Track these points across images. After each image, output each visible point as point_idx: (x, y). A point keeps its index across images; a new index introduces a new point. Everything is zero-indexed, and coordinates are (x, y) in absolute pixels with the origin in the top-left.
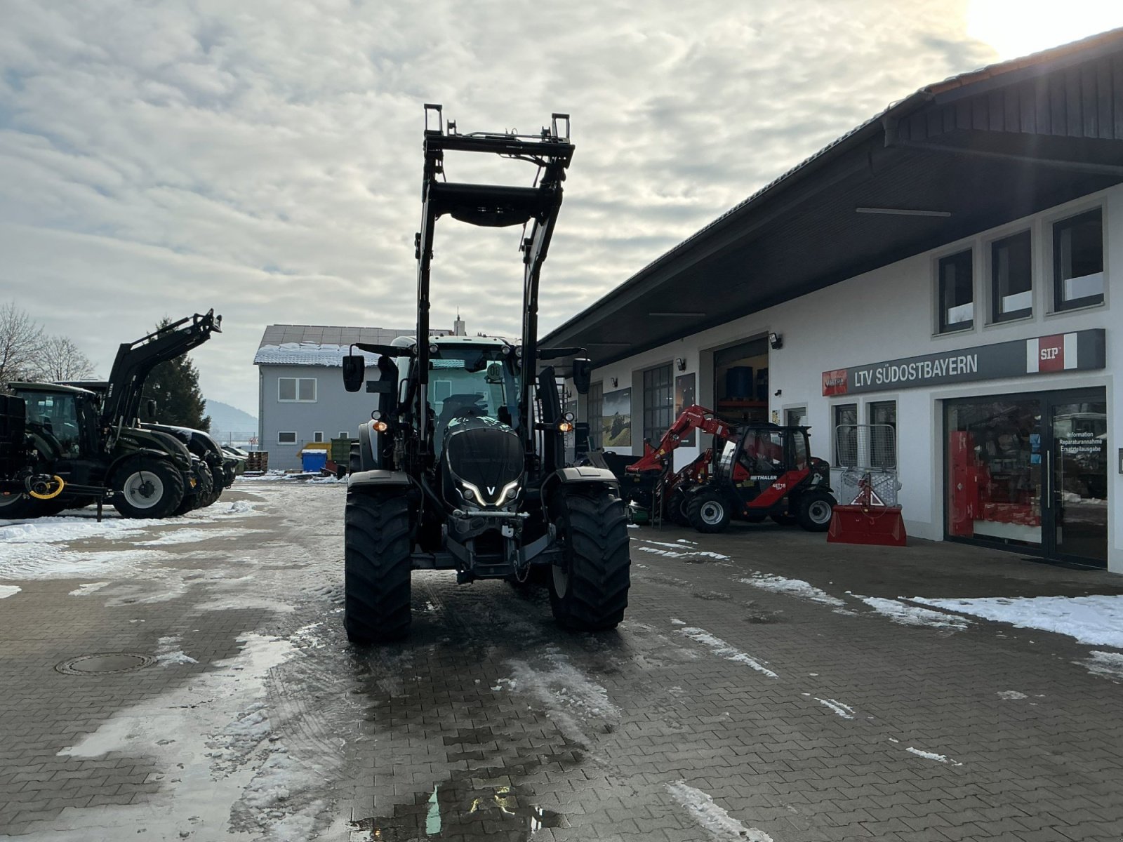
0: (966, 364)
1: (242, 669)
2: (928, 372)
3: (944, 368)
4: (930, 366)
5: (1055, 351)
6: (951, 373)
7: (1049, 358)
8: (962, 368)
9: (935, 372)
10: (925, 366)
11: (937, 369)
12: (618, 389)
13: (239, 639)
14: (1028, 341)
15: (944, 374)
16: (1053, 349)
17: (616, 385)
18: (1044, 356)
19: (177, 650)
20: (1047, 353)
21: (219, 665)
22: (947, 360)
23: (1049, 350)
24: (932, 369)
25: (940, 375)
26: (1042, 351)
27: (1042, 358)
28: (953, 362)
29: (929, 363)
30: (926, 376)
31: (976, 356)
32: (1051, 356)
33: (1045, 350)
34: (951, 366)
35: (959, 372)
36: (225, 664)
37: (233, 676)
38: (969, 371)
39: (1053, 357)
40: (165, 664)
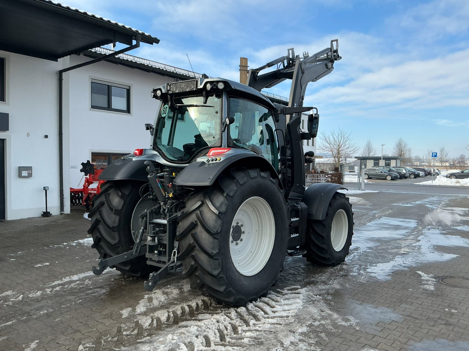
1: (398, 265)
13: (389, 278)
19: (424, 280)
21: (407, 268)
36: (404, 268)
37: (404, 263)
40: (431, 275)
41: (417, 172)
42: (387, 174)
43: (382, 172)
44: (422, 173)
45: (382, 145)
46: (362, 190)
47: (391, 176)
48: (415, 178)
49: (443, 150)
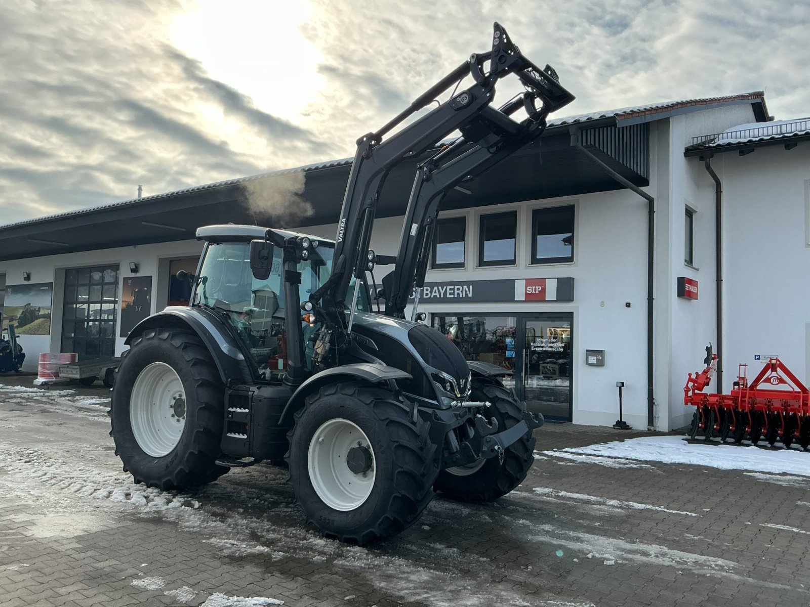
0: (462, 292)
2: (427, 294)
3: (442, 292)
4: (429, 290)
5: (539, 288)
6: (448, 296)
7: (534, 292)
8: (458, 294)
9: (433, 294)
10: (425, 290)
11: (435, 292)
12: (30, 282)
14: (516, 281)
15: (442, 296)
16: (537, 287)
17: (28, 278)
18: (529, 291)
20: (532, 289)
22: (445, 287)
23: (534, 287)
24: (431, 292)
25: (438, 297)
26: (528, 288)
27: (528, 292)
28: (450, 289)
29: (429, 288)
30: (425, 297)
31: (471, 287)
32: (535, 291)
33: (531, 287)
34: (448, 291)
35: (456, 296)
38: (464, 296)
39: (537, 292)
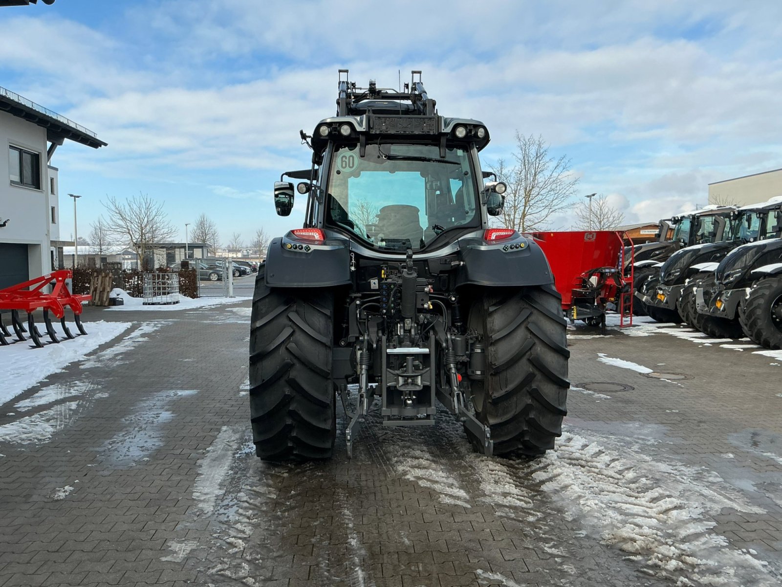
41: (243, 268)
42: (211, 271)
43: (202, 269)
44: (248, 269)
45: (186, 225)
46: (231, 297)
47: (217, 274)
48: (240, 276)
49: (261, 234)
